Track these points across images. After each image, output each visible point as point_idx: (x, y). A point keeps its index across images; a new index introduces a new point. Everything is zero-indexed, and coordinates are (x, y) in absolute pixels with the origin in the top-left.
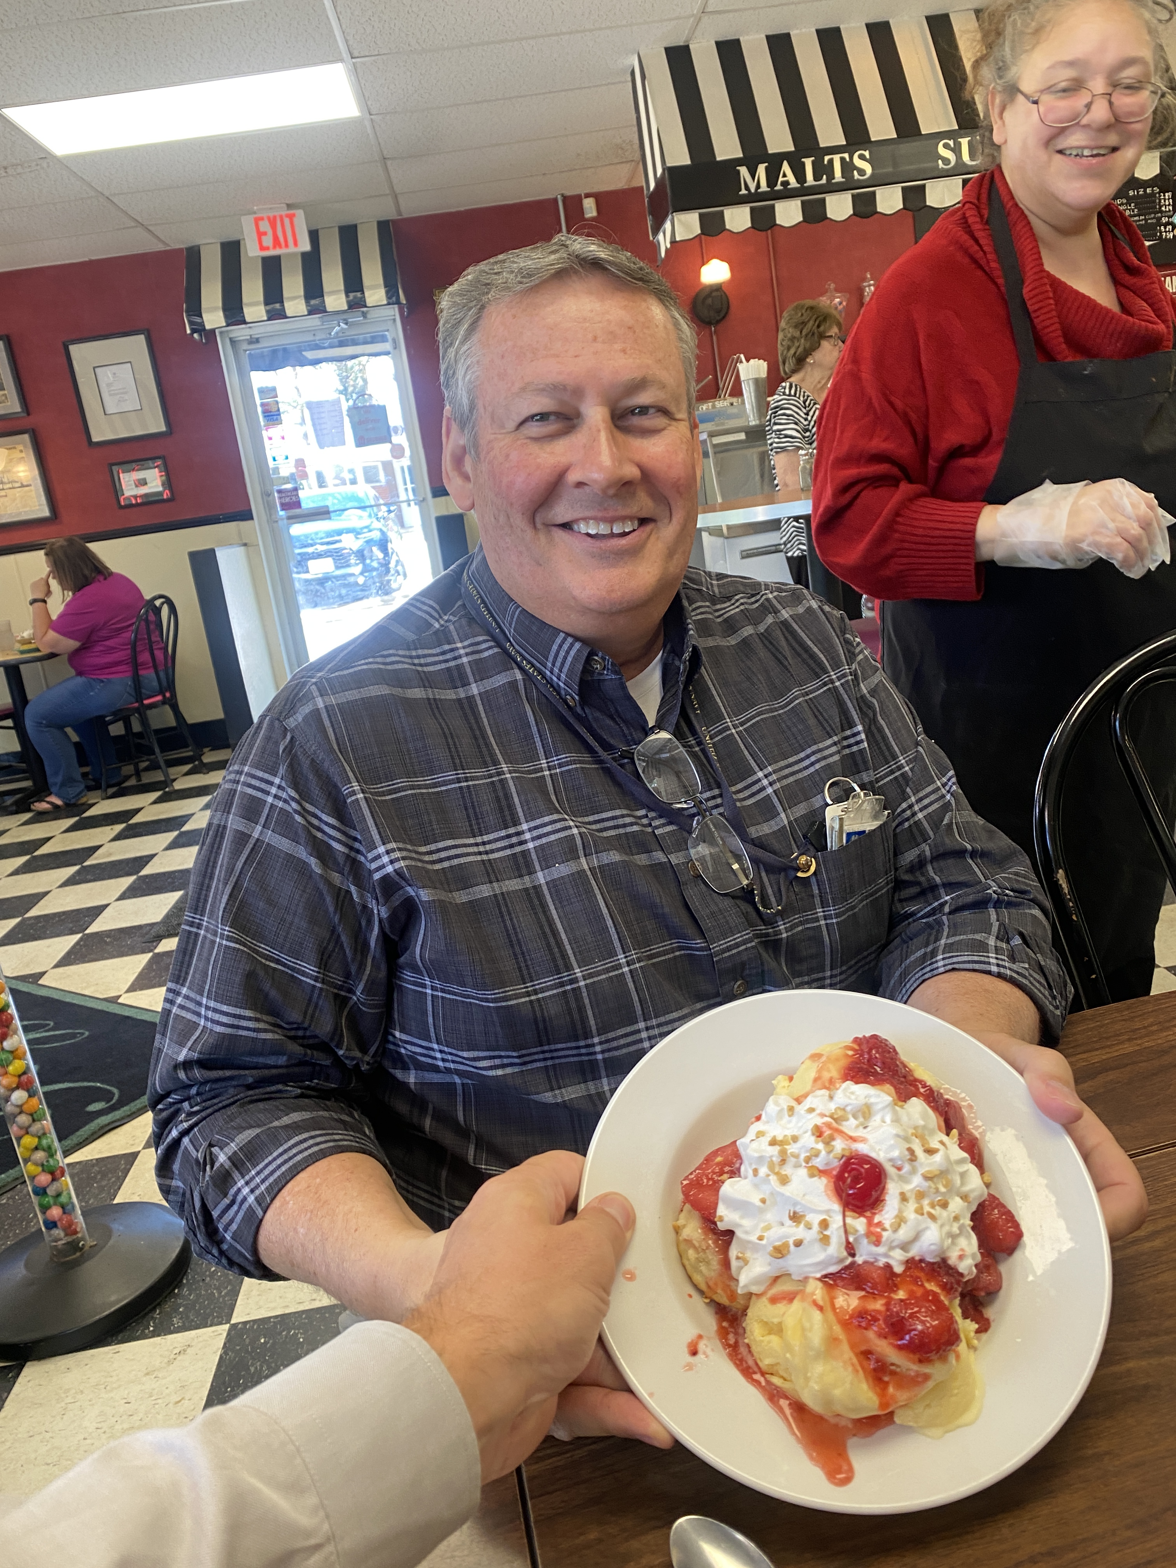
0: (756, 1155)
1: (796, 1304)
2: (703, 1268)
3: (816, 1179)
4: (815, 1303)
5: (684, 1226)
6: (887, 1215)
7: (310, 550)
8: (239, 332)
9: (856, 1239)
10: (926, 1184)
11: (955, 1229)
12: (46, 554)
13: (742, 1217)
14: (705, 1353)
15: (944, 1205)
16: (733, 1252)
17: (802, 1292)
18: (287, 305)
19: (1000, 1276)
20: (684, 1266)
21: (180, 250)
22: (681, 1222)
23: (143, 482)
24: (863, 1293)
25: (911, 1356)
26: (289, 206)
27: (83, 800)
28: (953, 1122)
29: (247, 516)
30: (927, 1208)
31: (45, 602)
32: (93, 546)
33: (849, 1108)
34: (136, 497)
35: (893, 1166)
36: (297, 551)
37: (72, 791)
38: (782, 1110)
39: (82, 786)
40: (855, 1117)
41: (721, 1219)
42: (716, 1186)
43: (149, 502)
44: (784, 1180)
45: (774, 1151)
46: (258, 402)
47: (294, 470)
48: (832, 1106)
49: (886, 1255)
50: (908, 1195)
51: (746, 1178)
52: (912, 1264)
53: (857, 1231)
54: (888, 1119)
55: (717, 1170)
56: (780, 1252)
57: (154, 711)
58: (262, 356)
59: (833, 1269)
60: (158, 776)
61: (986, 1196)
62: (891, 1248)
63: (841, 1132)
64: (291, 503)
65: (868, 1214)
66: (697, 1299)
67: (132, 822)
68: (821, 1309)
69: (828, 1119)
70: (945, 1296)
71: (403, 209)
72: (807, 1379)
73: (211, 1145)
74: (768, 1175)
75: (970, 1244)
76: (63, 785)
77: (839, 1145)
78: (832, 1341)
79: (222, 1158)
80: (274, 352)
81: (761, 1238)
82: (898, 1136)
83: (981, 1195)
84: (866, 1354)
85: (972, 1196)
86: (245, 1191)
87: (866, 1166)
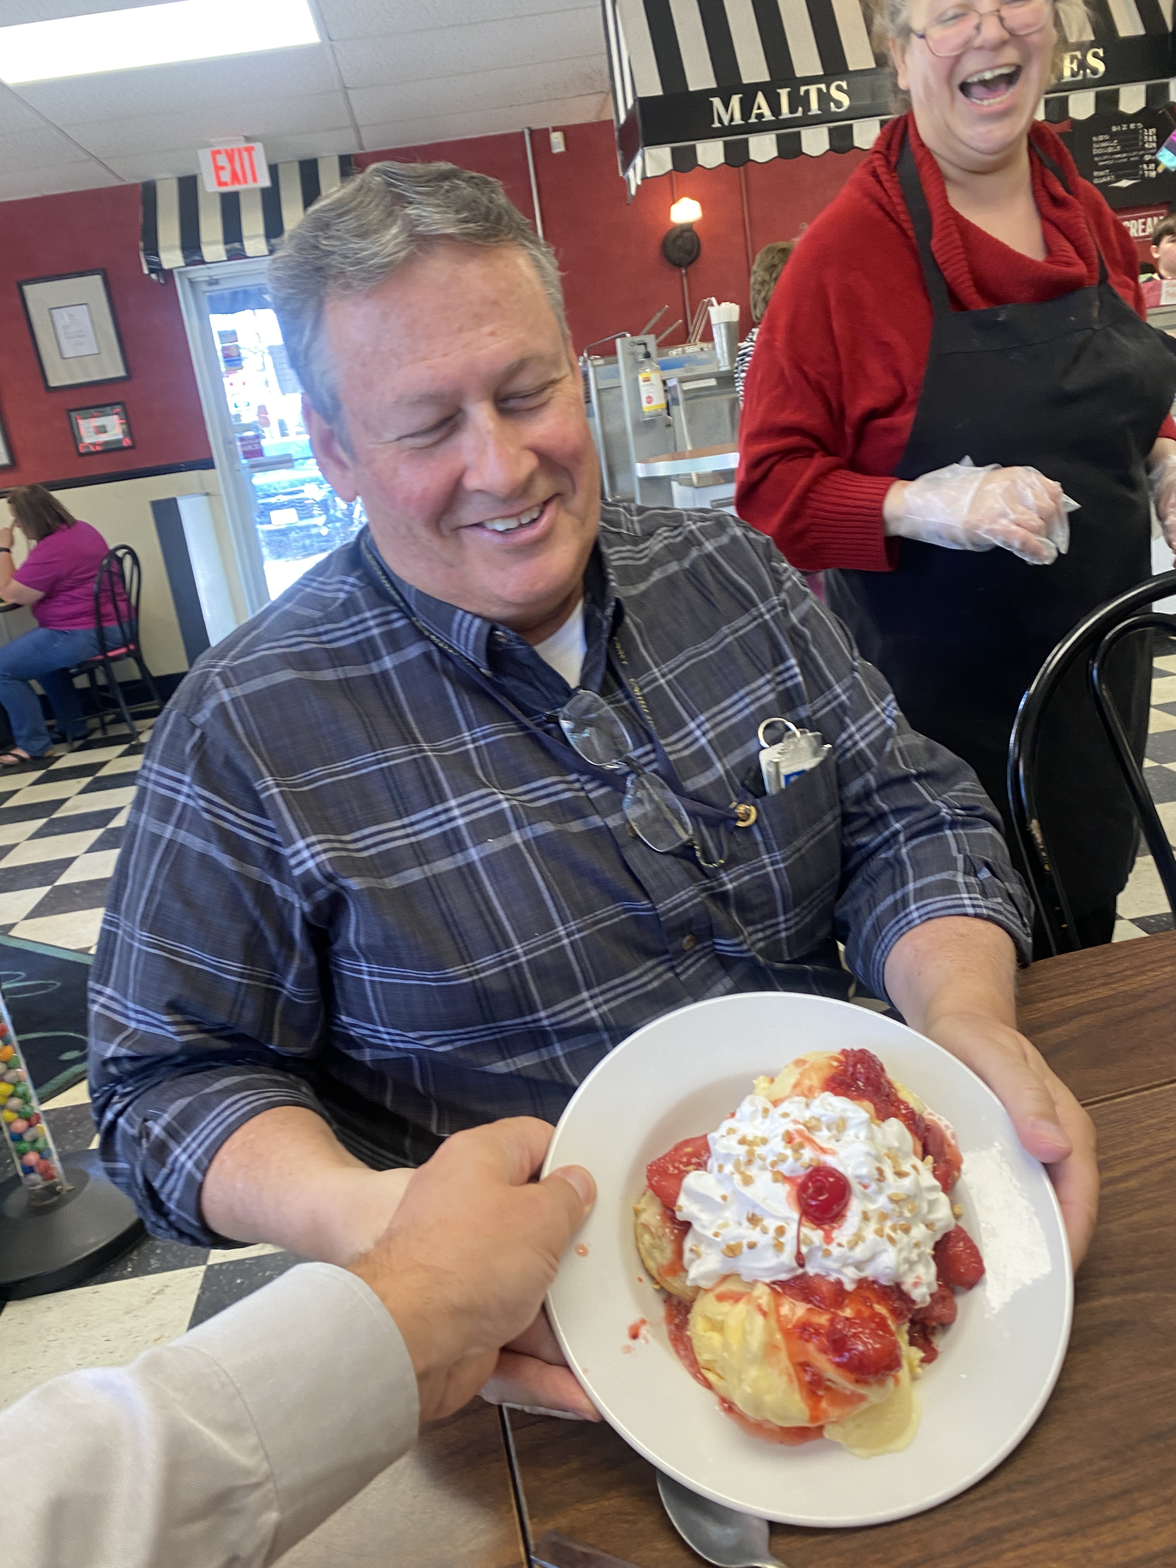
0: (724, 1151)
1: (741, 1307)
2: (657, 1254)
3: (779, 1185)
4: (760, 1309)
5: (644, 1210)
6: (844, 1232)
7: (272, 500)
8: (198, 273)
9: (810, 1252)
10: (891, 1206)
11: (914, 1256)
12: (9, 502)
13: (701, 1211)
14: (645, 1339)
15: (906, 1230)
16: (689, 1243)
17: (749, 1294)
18: (246, 243)
19: (954, 1309)
20: (638, 1249)
21: (133, 187)
22: (642, 1205)
23: (102, 430)
24: (810, 1306)
25: (848, 1374)
26: (248, 139)
27: (49, 753)
28: (931, 1148)
29: (208, 464)
30: (888, 1231)
31: (8, 550)
32: (56, 494)
33: (823, 1119)
34: (94, 444)
35: (860, 1183)
36: (261, 501)
37: (38, 744)
38: (756, 1111)
39: (47, 740)
40: (829, 1128)
41: (680, 1208)
42: (680, 1176)
43: (110, 449)
44: (748, 1181)
45: (742, 1150)
46: (219, 346)
47: (257, 419)
48: (808, 1114)
49: (839, 1271)
50: (870, 1215)
51: (711, 1172)
52: (863, 1284)
53: (812, 1242)
54: (863, 1134)
55: (685, 1160)
56: (732, 1251)
57: (119, 663)
58: (222, 298)
59: (783, 1277)
60: (124, 729)
61: (952, 1227)
62: (845, 1265)
63: (812, 1142)
64: (254, 451)
65: (826, 1227)
66: (647, 1282)
67: (99, 774)
68: (765, 1314)
69: (802, 1127)
70: (893, 1321)
71: (365, 143)
72: (741, 1380)
73: (146, 1120)
74: (733, 1173)
75: (928, 1273)
76: (29, 738)
77: (808, 1154)
78: (770, 1348)
79: (157, 1129)
80: (235, 294)
81: (716, 1235)
82: (869, 1154)
83: (948, 1226)
84: (803, 1366)
85: (938, 1225)
86: (183, 1158)
87: (831, 1180)
